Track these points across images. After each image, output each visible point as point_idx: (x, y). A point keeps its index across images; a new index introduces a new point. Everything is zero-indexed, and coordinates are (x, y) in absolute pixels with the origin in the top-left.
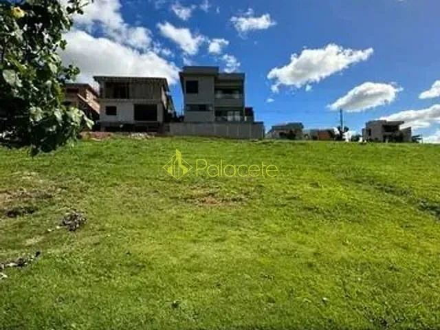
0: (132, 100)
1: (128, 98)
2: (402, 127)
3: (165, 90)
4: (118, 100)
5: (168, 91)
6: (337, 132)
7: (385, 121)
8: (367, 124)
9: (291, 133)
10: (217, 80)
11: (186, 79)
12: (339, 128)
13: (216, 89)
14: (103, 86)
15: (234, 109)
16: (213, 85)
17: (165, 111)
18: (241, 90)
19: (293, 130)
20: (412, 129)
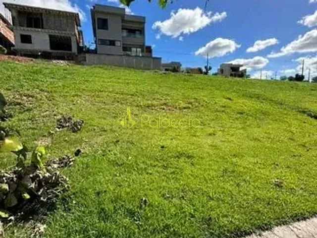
0: (46, 31)
1: (43, 28)
2: (241, 69)
3: (77, 26)
4: (33, 29)
5: (80, 26)
6: (204, 70)
7: (232, 64)
8: (221, 66)
9: (174, 68)
10: (123, 21)
11: (97, 16)
12: (206, 67)
13: (123, 29)
14: (15, 14)
15: (137, 46)
16: (121, 24)
17: (78, 44)
18: (142, 32)
19: (176, 67)
20: (247, 70)
